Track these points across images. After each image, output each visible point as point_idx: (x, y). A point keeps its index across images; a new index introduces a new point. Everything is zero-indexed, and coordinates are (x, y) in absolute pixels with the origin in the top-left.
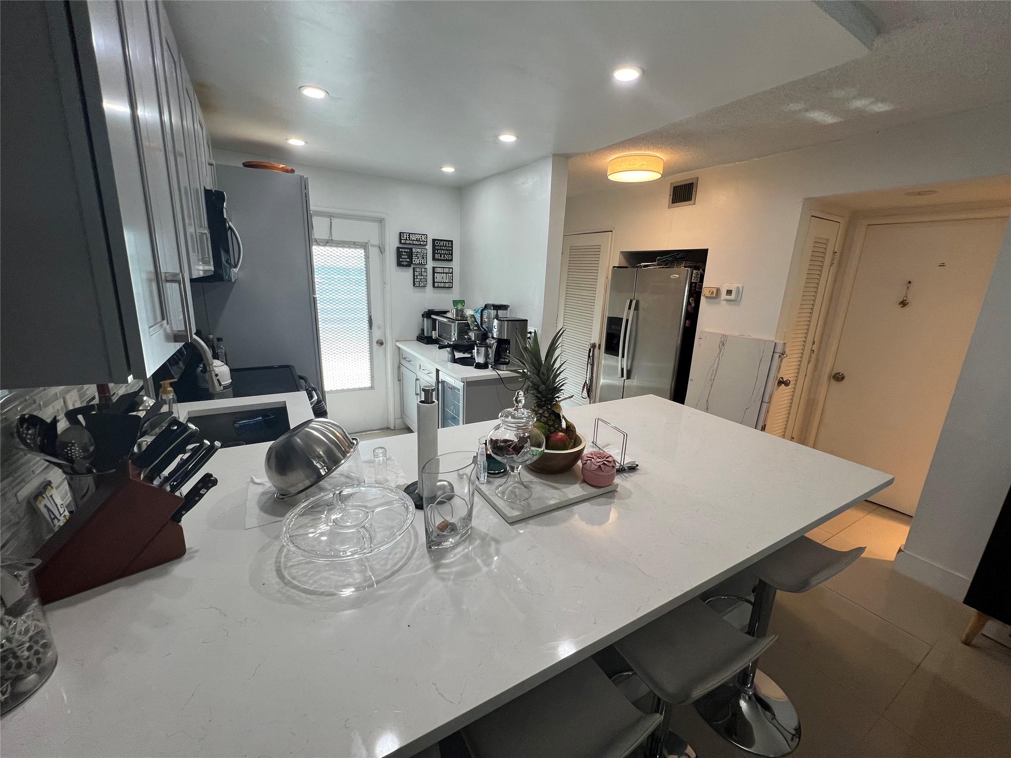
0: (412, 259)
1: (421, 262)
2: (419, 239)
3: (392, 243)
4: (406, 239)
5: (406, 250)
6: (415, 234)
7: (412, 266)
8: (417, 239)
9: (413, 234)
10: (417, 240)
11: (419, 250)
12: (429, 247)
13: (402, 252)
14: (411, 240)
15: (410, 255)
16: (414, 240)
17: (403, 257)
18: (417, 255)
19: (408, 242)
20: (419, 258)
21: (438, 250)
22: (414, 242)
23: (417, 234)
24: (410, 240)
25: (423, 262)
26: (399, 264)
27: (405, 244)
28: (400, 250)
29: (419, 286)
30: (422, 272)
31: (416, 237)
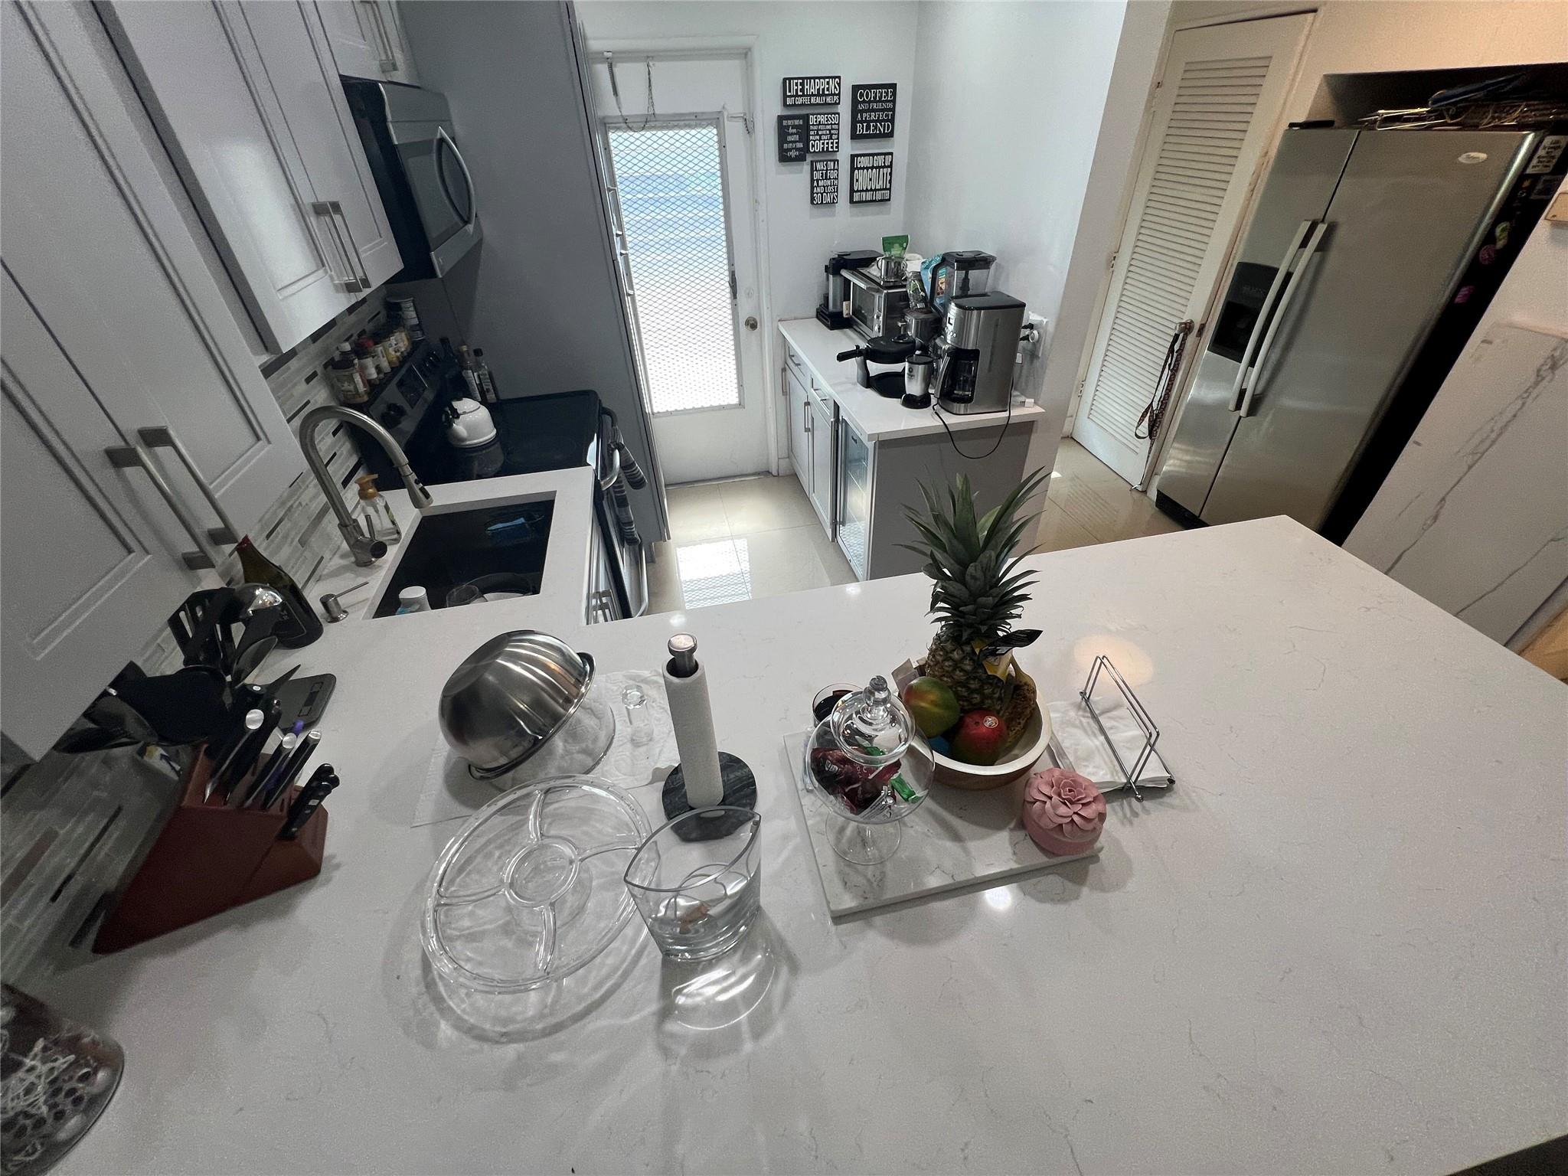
0: (808, 141)
1: (826, 146)
2: (823, 89)
3: (770, 109)
4: (797, 95)
5: (797, 122)
6: (815, 79)
7: (809, 158)
8: (819, 90)
9: (810, 78)
10: (818, 95)
11: (822, 119)
12: (845, 109)
13: (788, 127)
14: (807, 96)
15: (804, 131)
16: (813, 95)
17: (790, 138)
18: (818, 130)
19: (800, 101)
20: (823, 137)
21: (862, 112)
22: (813, 100)
23: (819, 78)
24: (803, 95)
25: (830, 145)
26: (784, 157)
27: (794, 105)
28: (785, 123)
29: (822, 203)
30: (827, 170)
31: (817, 87)
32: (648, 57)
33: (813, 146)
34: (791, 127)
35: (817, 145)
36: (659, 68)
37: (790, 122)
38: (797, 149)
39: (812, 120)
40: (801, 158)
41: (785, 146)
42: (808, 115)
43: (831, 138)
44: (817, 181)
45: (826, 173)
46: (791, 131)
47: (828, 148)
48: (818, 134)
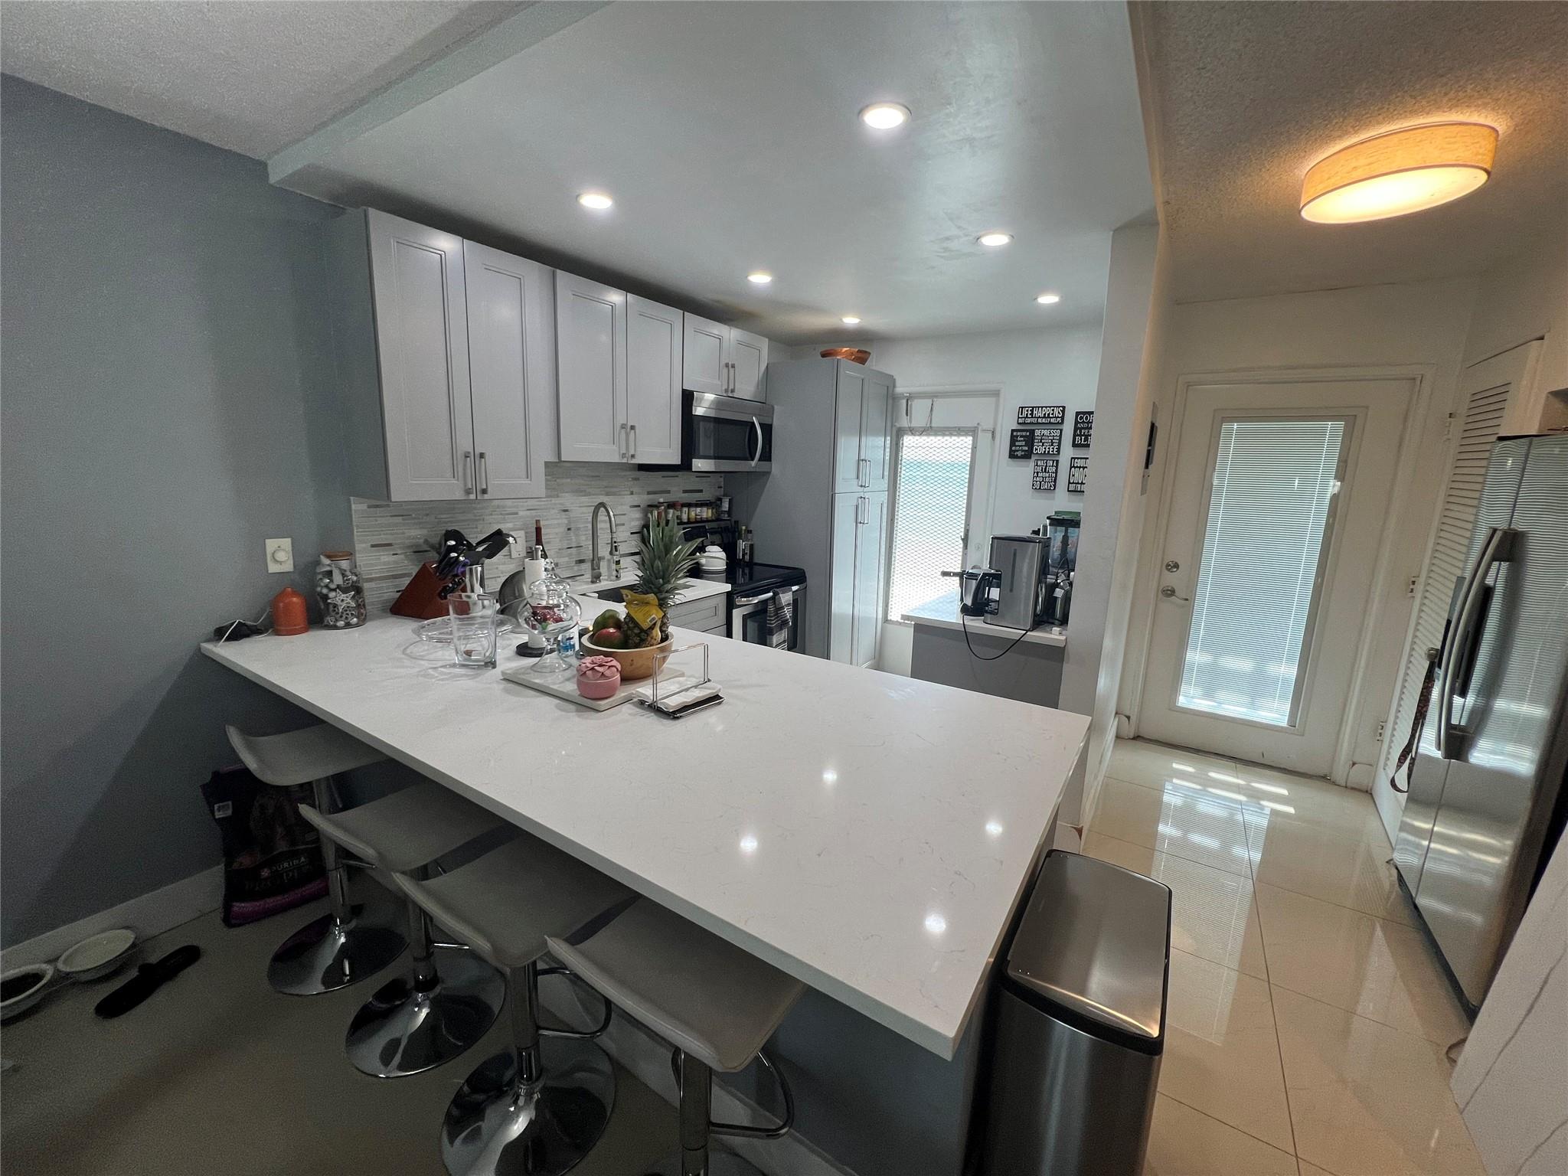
0: (1033, 446)
1: (1047, 450)
2: (1049, 414)
3: (1008, 423)
4: (1027, 417)
5: (1024, 434)
6: (1042, 407)
7: (1034, 458)
9: (1039, 407)
10: (1044, 417)
11: (1046, 432)
12: (1068, 428)
13: (1017, 436)
14: (1035, 417)
15: (1030, 440)
16: (1039, 417)
17: (1017, 444)
18: (1041, 439)
19: (1029, 421)
20: (1045, 444)
21: (1081, 429)
22: (1040, 420)
23: (1046, 407)
24: (1032, 417)
25: (1051, 450)
26: (1012, 455)
27: (1024, 423)
28: (1015, 434)
29: (1040, 488)
30: (1046, 466)
31: (1044, 413)
32: (934, 396)
33: (1036, 449)
34: (1021, 436)
35: (1039, 448)
36: (938, 402)
37: (1019, 433)
38: (1023, 451)
39: (1038, 432)
40: (1027, 456)
41: (1013, 448)
42: (1034, 430)
43: (1052, 445)
44: (1037, 473)
45: (1045, 469)
46: (1019, 439)
47: (1049, 452)
48: (1041, 442)
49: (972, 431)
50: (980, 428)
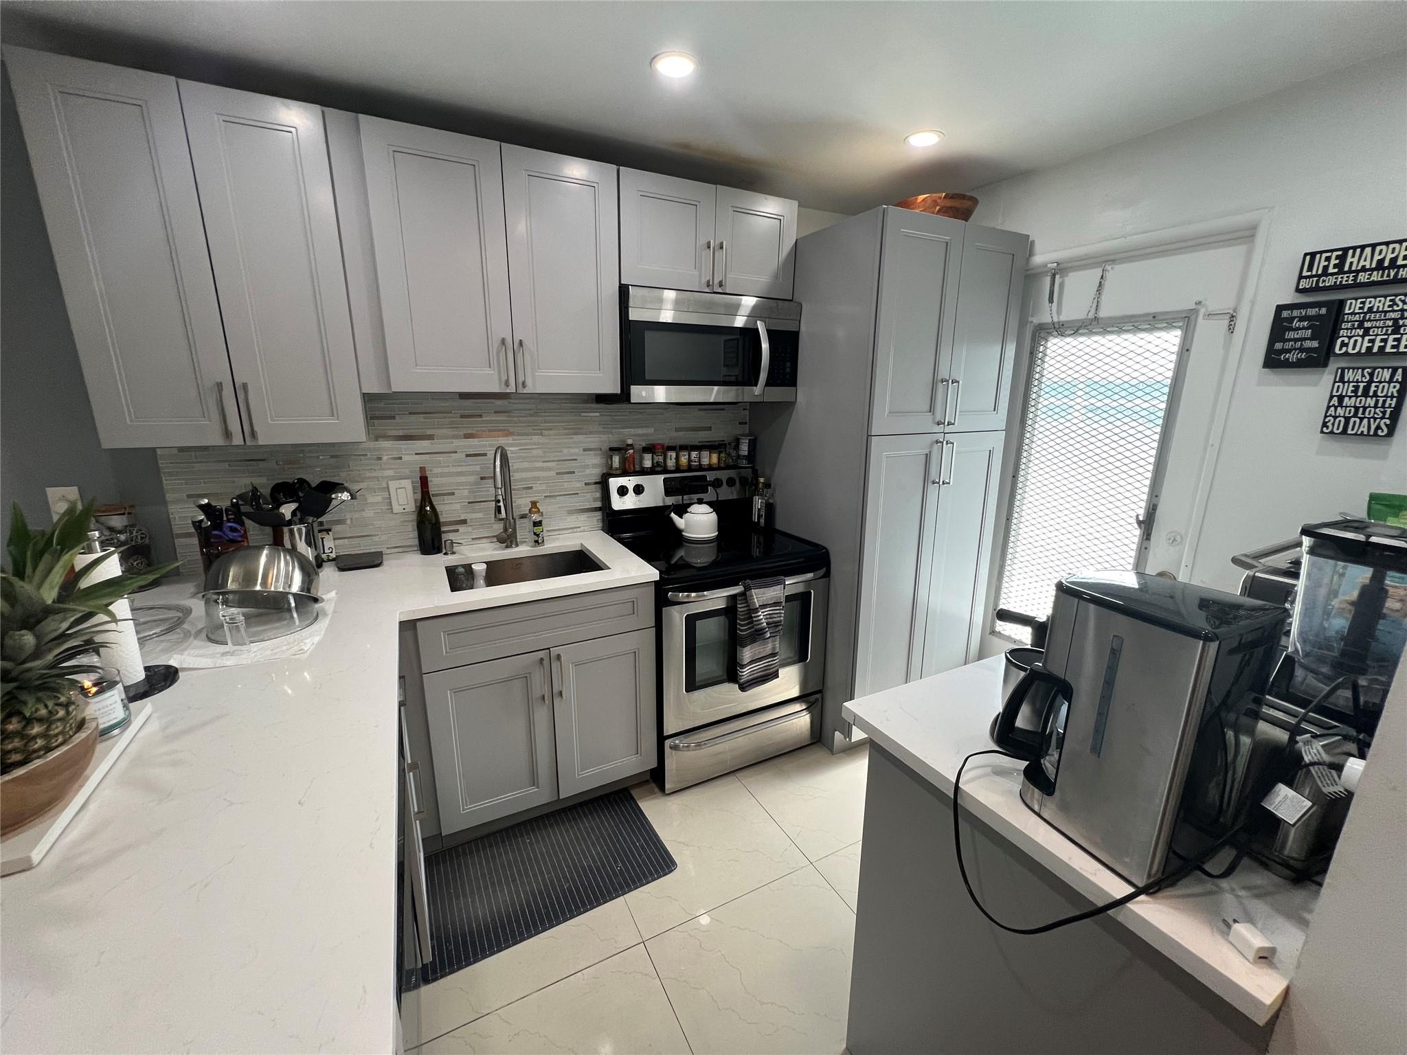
0: (1334, 335)
1: (1378, 344)
2: (1394, 259)
3: (1264, 295)
4: (1325, 274)
5: (1312, 312)
6: (1374, 246)
7: (1334, 365)
8: (1381, 261)
9: (1363, 247)
10: (1372, 268)
11: (1378, 304)
13: (1292, 319)
14: (1350, 271)
15: (1328, 324)
16: (1364, 269)
18: (1364, 320)
19: (1330, 281)
20: (1373, 331)
22: (1363, 277)
23: (1387, 244)
24: (1341, 272)
25: (1390, 343)
26: (1273, 361)
27: (1316, 289)
28: (1285, 314)
29: (1344, 431)
30: (1371, 381)
31: (1377, 257)
32: (1107, 260)
33: (1345, 345)
34: (1301, 319)
35: (1351, 341)
36: (1116, 273)
37: (1296, 313)
38: (1301, 350)
39: (1353, 306)
40: (1317, 360)
41: (1278, 346)
42: (1342, 303)
44: (1341, 398)
45: (1366, 389)
46: (1296, 324)
47: (1382, 349)
48: (1361, 326)
49: (1186, 320)
50: (1202, 311)
